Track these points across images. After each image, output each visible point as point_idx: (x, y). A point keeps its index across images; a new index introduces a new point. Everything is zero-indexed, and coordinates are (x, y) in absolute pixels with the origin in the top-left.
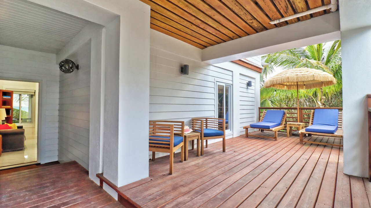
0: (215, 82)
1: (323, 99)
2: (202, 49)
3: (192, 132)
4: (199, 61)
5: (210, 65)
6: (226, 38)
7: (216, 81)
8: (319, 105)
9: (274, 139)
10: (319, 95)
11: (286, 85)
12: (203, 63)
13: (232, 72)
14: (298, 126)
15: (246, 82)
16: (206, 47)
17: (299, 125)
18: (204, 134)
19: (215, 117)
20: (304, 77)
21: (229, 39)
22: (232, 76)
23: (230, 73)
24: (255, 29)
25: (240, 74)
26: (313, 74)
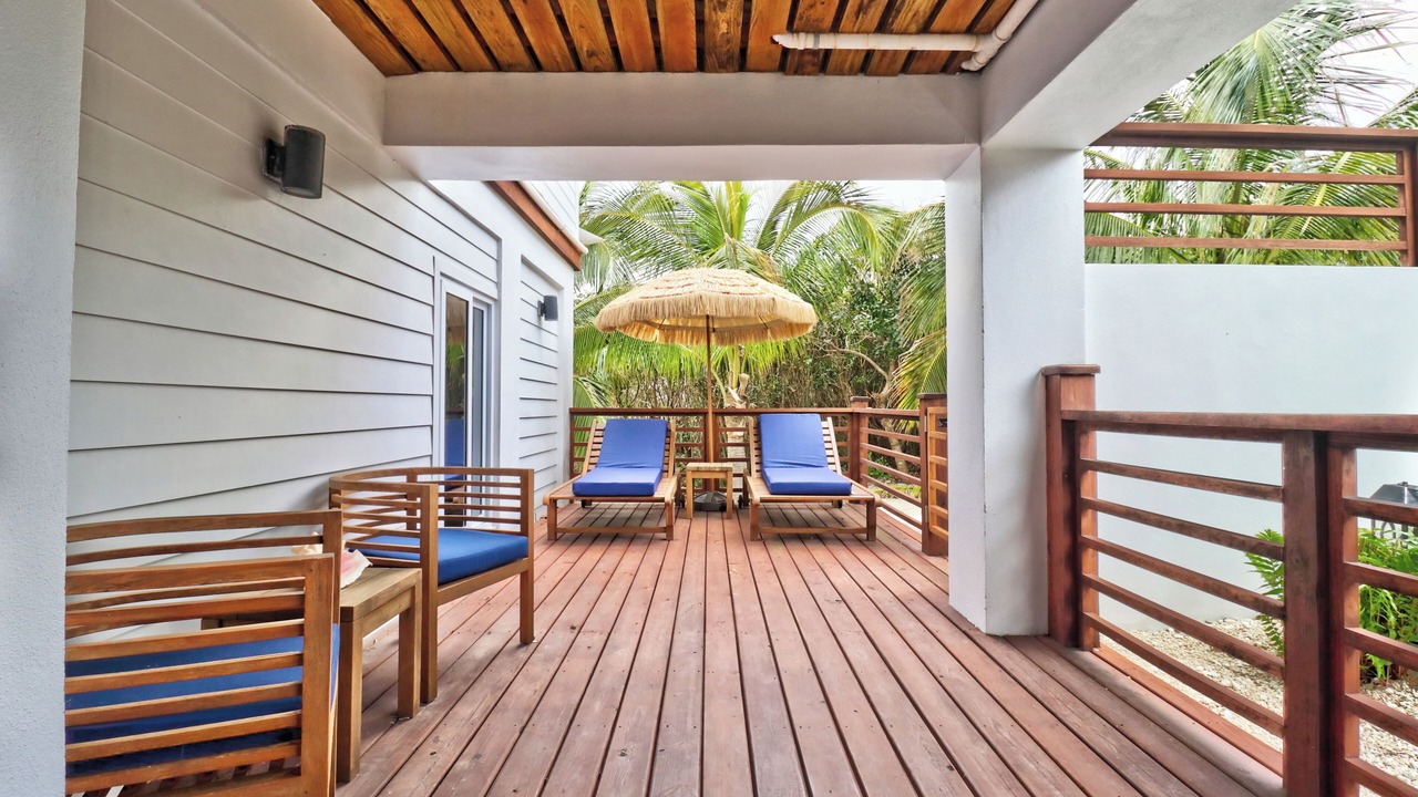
0: (438, 277)
1: (743, 380)
2: (388, 72)
3: (369, 566)
4: (365, 133)
5: (413, 175)
6: (554, 47)
7: (442, 274)
8: (734, 400)
9: (664, 535)
10: (734, 367)
11: (661, 327)
12: (384, 154)
13: (498, 240)
14: (721, 476)
15: (535, 299)
16: (417, 67)
17: (726, 472)
18: (443, 567)
19: (435, 465)
20: (748, 304)
21: (563, 57)
22: (498, 261)
23: (490, 246)
24: (708, 44)
25: (525, 261)
26: (773, 296)
